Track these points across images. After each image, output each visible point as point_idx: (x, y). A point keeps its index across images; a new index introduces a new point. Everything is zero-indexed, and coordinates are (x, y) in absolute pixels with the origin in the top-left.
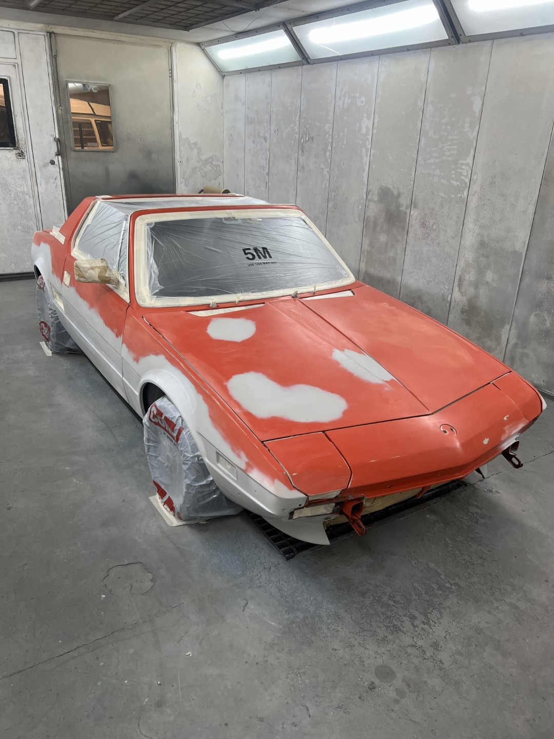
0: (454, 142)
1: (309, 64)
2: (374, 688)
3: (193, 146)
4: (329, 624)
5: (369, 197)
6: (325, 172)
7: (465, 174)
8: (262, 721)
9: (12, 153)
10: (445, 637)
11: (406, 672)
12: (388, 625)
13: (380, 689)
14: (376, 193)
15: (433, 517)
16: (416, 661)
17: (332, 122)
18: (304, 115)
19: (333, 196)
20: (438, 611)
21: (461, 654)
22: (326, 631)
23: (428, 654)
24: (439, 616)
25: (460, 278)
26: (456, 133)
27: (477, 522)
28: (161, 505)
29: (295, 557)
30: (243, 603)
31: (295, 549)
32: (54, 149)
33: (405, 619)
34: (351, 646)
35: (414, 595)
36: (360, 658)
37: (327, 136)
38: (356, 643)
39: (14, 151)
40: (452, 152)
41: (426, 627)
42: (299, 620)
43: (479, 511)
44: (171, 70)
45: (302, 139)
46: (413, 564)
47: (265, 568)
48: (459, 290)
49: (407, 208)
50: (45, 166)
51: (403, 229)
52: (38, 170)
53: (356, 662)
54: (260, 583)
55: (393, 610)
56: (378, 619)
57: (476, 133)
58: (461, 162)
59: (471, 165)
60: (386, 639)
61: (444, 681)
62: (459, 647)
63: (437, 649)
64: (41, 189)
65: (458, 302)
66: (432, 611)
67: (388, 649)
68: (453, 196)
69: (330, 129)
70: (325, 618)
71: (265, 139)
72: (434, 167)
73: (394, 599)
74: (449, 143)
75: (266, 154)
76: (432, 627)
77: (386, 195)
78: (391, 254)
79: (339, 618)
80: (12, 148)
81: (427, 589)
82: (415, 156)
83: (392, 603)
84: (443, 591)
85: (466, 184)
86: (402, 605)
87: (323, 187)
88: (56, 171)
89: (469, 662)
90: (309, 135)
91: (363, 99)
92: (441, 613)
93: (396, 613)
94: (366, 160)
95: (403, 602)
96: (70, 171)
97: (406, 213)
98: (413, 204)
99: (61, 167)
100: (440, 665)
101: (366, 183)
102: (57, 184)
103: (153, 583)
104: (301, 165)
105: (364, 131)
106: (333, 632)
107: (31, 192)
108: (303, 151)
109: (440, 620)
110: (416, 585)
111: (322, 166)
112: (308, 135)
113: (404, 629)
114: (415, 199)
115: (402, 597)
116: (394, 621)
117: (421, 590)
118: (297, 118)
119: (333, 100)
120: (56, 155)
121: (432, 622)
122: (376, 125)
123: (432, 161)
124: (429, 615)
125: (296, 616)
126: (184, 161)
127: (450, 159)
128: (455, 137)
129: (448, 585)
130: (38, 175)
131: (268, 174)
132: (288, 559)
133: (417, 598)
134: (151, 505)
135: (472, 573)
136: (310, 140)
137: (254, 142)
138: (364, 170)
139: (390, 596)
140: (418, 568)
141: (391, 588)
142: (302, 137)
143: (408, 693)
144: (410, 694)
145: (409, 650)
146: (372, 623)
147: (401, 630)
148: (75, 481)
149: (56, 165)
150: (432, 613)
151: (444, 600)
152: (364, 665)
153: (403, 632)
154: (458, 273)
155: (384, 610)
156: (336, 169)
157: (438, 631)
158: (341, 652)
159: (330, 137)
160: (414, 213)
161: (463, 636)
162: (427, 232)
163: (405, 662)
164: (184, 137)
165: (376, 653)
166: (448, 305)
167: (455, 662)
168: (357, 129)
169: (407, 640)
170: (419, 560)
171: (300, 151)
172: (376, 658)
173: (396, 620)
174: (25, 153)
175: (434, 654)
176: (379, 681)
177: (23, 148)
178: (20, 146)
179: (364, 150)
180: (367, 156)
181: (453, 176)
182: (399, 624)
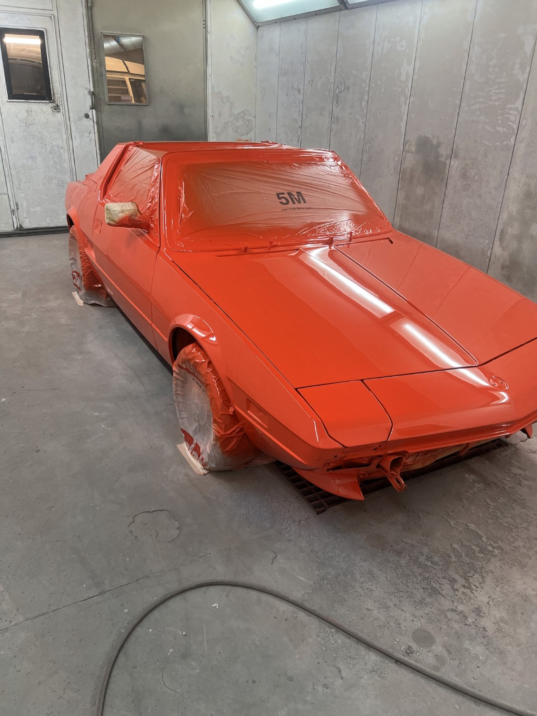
0: (502, 85)
1: (347, 9)
2: (412, 653)
3: (225, 100)
4: (363, 583)
5: (407, 148)
6: (361, 124)
7: (513, 119)
8: (291, 680)
9: (48, 106)
10: (488, 603)
11: (446, 638)
12: (425, 587)
13: (418, 654)
14: (414, 143)
15: (472, 477)
16: (457, 626)
17: (369, 69)
18: (340, 64)
19: (368, 148)
20: (479, 575)
21: (506, 623)
22: (359, 590)
23: (470, 620)
24: (481, 580)
25: (501, 231)
26: (504, 75)
27: (520, 484)
28: (189, 453)
29: (326, 512)
30: (272, 555)
31: (325, 504)
32: (89, 101)
33: (444, 581)
34: (387, 608)
35: (453, 557)
36: (396, 620)
37: (364, 85)
38: (392, 605)
39: (50, 104)
40: (499, 96)
41: (467, 591)
42: (330, 577)
43: (521, 472)
44: (205, 21)
45: (337, 89)
46: (452, 524)
47: (294, 522)
48: (500, 245)
49: (446, 159)
50: (80, 119)
51: (442, 180)
52: (72, 124)
53: (392, 624)
54: (290, 536)
55: (431, 572)
56: (415, 580)
57: (526, 76)
58: (509, 106)
59: (520, 109)
60: (424, 602)
61: (488, 649)
62: (504, 615)
63: (479, 615)
64: (76, 143)
65: (499, 257)
66: (474, 575)
67: (426, 612)
68: (499, 144)
69: (367, 77)
70: (358, 576)
71: (299, 91)
72: (478, 113)
73: (432, 560)
74: (497, 87)
75: (299, 106)
76: (473, 591)
77: (424, 144)
78: (428, 207)
79: (373, 577)
80: (48, 102)
81: (468, 552)
82: (458, 102)
83: (429, 564)
84: (485, 554)
85: (514, 130)
86: (441, 567)
87: (358, 138)
88: (90, 126)
89: (515, 631)
90: (345, 85)
91: (404, 43)
92: (483, 578)
93: (434, 574)
94: (405, 109)
95: (441, 563)
96: (104, 125)
97: (445, 164)
98: (453, 154)
99: (95, 120)
100: (483, 632)
101: (404, 133)
102: (91, 138)
103: (179, 532)
104: (335, 116)
105: (403, 78)
106: (367, 591)
107: (66, 147)
108: (337, 102)
109: (482, 585)
110: (455, 546)
111: (358, 117)
112: (343, 84)
113: (444, 593)
114: (456, 149)
115: (440, 558)
116: (432, 583)
117: (461, 551)
118: (333, 68)
119: (372, 46)
120: (91, 109)
121: (473, 586)
122: (416, 70)
123: (476, 107)
124: (470, 578)
125: (328, 573)
126: (216, 115)
127: (497, 103)
128: (503, 80)
129: (490, 548)
130: (73, 129)
131: (301, 127)
132: (318, 513)
133: (456, 560)
134: (179, 454)
135: (516, 537)
136: (346, 91)
137: (287, 95)
138: (402, 120)
139: (427, 556)
140: (457, 529)
141: (429, 548)
142: (338, 87)
143: (448, 660)
144: (451, 662)
145: (449, 614)
146: (409, 584)
147: (439, 593)
148: (103, 426)
149: (91, 119)
150: (474, 577)
151: (487, 563)
152: (400, 628)
153: (443, 596)
154: (500, 227)
155: (421, 570)
156: (372, 119)
157: (481, 597)
158: (375, 612)
159: (367, 86)
160: (455, 163)
161: (508, 603)
162: (468, 183)
163: (444, 627)
164: (216, 91)
165: (414, 615)
166: (487, 260)
167: (499, 630)
168: (396, 76)
169: (446, 604)
170: (458, 521)
171: (335, 102)
172: (413, 621)
173: (434, 582)
174: (61, 106)
175: (476, 620)
176: (416, 645)
177: (59, 101)
178: (56, 100)
179: (403, 99)
180: (405, 105)
181: (500, 122)
182: (437, 586)
